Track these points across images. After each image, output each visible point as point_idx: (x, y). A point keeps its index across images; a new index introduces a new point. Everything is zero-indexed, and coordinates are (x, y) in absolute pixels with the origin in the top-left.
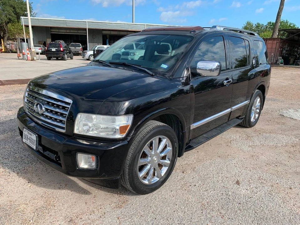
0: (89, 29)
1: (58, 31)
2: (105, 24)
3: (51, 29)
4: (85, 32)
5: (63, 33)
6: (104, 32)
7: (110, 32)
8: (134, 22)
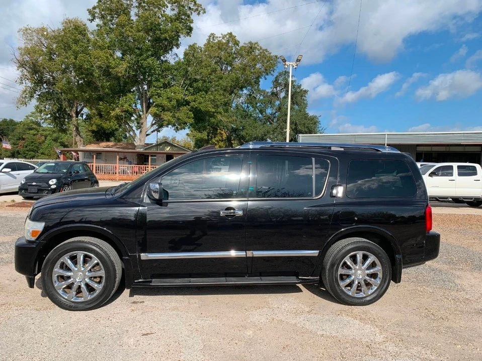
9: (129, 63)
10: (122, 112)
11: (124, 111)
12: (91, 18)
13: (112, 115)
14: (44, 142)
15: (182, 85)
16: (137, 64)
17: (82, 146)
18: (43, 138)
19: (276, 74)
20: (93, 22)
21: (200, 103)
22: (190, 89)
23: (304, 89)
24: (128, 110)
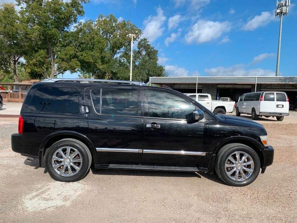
0: (199, 84)
1: (179, 86)
2: (234, 78)
3: (174, 85)
4: (194, 86)
5: (182, 88)
6: (219, 86)
7: (232, 85)
8: (278, 75)
9: (40, 32)
10: (37, 61)
11: (38, 61)
12: (18, 4)
13: (31, 63)
14: (3, 79)
15: (75, 46)
16: (44, 32)
17: (17, 82)
18: (3, 77)
19: (139, 40)
20: (19, 6)
21: (85, 57)
22: (80, 48)
23: (156, 50)
24: (40, 60)
